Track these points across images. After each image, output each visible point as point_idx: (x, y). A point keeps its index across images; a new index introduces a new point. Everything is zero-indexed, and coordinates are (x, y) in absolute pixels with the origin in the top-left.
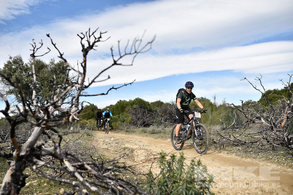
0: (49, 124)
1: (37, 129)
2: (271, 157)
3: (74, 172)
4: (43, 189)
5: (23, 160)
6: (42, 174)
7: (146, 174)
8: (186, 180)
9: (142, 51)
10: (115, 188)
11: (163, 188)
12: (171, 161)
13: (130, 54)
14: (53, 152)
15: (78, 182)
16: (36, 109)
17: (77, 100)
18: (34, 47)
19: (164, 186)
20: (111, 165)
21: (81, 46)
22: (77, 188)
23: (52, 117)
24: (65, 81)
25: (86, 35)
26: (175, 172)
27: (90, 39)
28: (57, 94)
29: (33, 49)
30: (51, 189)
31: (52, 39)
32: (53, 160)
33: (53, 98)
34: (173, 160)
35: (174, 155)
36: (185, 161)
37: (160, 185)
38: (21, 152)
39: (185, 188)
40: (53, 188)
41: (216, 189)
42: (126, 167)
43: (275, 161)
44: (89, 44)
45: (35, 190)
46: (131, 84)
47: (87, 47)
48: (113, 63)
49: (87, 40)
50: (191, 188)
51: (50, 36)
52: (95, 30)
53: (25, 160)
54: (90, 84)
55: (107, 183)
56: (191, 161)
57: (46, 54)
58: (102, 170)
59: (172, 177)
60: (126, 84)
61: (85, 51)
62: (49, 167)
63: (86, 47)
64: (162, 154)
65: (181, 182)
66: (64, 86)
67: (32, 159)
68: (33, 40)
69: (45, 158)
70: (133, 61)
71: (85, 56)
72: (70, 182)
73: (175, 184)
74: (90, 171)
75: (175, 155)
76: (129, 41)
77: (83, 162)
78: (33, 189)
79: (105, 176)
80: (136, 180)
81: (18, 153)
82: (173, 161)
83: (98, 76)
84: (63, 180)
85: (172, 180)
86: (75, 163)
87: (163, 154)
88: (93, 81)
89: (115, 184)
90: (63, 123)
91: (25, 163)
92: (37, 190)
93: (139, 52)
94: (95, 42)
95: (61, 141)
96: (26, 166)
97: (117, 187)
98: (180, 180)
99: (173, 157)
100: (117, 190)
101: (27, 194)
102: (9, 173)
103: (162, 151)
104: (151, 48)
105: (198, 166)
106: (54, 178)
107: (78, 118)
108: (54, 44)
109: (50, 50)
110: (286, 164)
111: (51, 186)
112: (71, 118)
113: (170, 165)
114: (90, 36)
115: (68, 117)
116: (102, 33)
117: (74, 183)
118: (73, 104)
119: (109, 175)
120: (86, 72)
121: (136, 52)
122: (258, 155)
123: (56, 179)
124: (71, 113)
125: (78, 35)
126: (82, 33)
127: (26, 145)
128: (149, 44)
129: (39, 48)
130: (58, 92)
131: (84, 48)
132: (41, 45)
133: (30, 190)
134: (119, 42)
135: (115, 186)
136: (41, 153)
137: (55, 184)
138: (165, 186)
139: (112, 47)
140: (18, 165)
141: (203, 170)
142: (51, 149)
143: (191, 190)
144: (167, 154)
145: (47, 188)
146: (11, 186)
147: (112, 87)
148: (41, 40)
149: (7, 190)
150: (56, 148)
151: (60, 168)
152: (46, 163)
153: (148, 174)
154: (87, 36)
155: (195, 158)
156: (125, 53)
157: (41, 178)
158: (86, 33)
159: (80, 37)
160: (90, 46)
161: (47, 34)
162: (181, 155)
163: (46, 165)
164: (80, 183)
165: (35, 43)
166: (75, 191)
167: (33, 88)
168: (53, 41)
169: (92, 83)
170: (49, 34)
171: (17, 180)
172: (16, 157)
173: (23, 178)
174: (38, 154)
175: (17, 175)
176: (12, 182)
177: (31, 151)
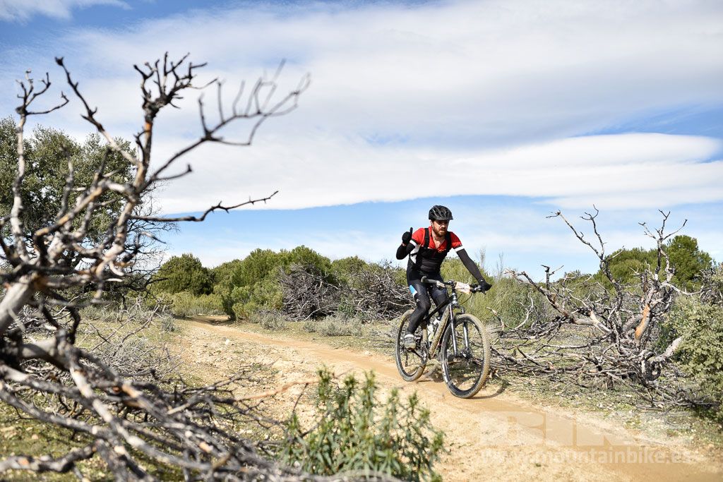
0: (47, 282)
1: (14, 292)
2: (601, 406)
3: (92, 399)
4: (26, 447)
7: (282, 422)
8: (374, 439)
9: (276, 111)
10: (193, 446)
11: (319, 456)
12: (345, 392)
13: (246, 116)
14: (52, 353)
15: (104, 429)
16: (17, 243)
17: (122, 228)
18: (25, 90)
19: (321, 452)
21: (142, 93)
22: (101, 442)
24: (96, 177)
25: (156, 69)
27: (165, 80)
29: (23, 95)
30: (48, 448)
31: (69, 71)
32: (57, 375)
33: (62, 216)
34: (350, 390)
35: (353, 379)
36: (376, 393)
37: (313, 448)
39: (371, 459)
40: (52, 446)
41: (463, 474)
42: (235, 401)
43: (610, 415)
44: (162, 93)
45: (5, 448)
46: (265, 200)
47: (157, 100)
48: (203, 135)
50: (384, 458)
51: (64, 62)
52: (181, 58)
55: (173, 433)
56: (391, 396)
57: (57, 110)
59: (345, 432)
60: (252, 200)
61: (152, 110)
62: (37, 389)
63: (153, 99)
64: (323, 374)
68: (28, 72)
69: (38, 369)
70: (252, 134)
71: (149, 120)
72: (86, 428)
73: (349, 448)
74: (135, 400)
75: (356, 378)
82: (350, 394)
83: (165, 167)
84: (69, 422)
85: (344, 439)
87: (327, 374)
88: (155, 178)
89: (194, 438)
90: (83, 282)
92: (11, 448)
93: (270, 114)
94: (176, 89)
95: (75, 326)
97: (198, 445)
98: (362, 439)
99: (351, 382)
100: (198, 450)
103: (324, 366)
104: (296, 106)
105: (411, 409)
106: (46, 415)
108: (74, 83)
109: (68, 101)
110: (634, 423)
112: (100, 268)
113: (343, 402)
114: (166, 74)
116: (194, 67)
117: (95, 430)
118: (113, 237)
120: (148, 160)
121: (259, 113)
122: (572, 399)
123: (52, 417)
124: (104, 258)
125: (136, 67)
126: (147, 64)
128: (294, 97)
129: (39, 94)
131: (149, 100)
132: (45, 86)
134: (220, 85)
135: (193, 442)
136: (20, 352)
137: (61, 438)
138: (325, 452)
139: (202, 95)
141: (420, 420)
142: (45, 342)
143: (385, 464)
144: (336, 375)
145: (37, 447)
147: (216, 205)
148: (47, 74)
150: (58, 342)
151: (64, 391)
152: (30, 378)
153: (285, 423)
154: (157, 72)
155: (402, 388)
156: (235, 112)
157: (27, 423)
158: (156, 65)
159: (142, 73)
160: (165, 97)
161: (56, 58)
162: (370, 378)
163: (31, 383)
164: (110, 431)
165: (31, 81)
166: (94, 449)
167: (14, 189)
168: (71, 76)
169: (150, 182)
170: (62, 59)
174: (14, 354)
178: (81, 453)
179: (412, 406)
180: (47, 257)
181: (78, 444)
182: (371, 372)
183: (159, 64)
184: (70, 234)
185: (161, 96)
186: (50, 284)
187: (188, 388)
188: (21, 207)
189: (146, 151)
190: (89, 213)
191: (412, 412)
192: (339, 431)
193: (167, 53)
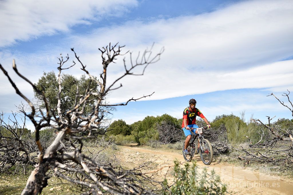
0: (71, 130)
1: (60, 135)
3: (89, 173)
4: (65, 194)
5: (46, 162)
9: (152, 62)
10: (127, 191)
12: (185, 170)
13: (141, 64)
14: (74, 157)
16: (60, 117)
17: (97, 109)
18: (60, 61)
21: (102, 59)
22: (93, 189)
24: (87, 91)
27: (110, 53)
29: (60, 63)
31: (76, 53)
32: (75, 166)
33: (75, 106)
34: (187, 169)
35: (188, 164)
36: (198, 169)
37: (173, 192)
38: (45, 155)
42: (142, 174)
44: (109, 58)
46: (150, 96)
47: (107, 61)
48: (125, 72)
49: (107, 53)
51: (74, 50)
52: (116, 44)
53: (48, 163)
54: (105, 93)
56: (203, 170)
57: (72, 67)
59: (186, 185)
60: (145, 96)
61: (106, 64)
62: (69, 170)
63: (106, 60)
64: (176, 162)
67: (54, 162)
68: (61, 54)
70: (144, 71)
71: (105, 68)
72: (87, 185)
74: (105, 173)
76: (139, 52)
81: (42, 155)
83: (112, 85)
84: (81, 183)
88: (108, 90)
90: (84, 130)
91: (47, 165)
93: (150, 63)
94: (114, 56)
95: (81, 147)
96: (48, 168)
99: (187, 166)
100: (129, 192)
102: (33, 173)
103: (176, 159)
104: (159, 59)
105: (212, 176)
106: (73, 180)
108: (78, 57)
109: (75, 63)
111: (73, 192)
112: (90, 124)
113: (184, 174)
114: (110, 51)
116: (121, 47)
117: (90, 185)
120: (105, 83)
121: (146, 63)
122: (283, 172)
123: (75, 181)
124: (91, 121)
125: (99, 49)
126: (103, 48)
127: (50, 148)
128: (159, 56)
129: (65, 62)
131: (104, 61)
132: (67, 59)
134: (131, 53)
135: (127, 189)
136: (62, 157)
138: (178, 193)
139: (125, 58)
140: (41, 167)
141: (216, 180)
142: (72, 154)
144: (181, 163)
145: (69, 193)
146: (34, 185)
147: (131, 99)
148: (68, 54)
149: (30, 189)
150: (76, 153)
151: (78, 171)
152: (66, 166)
154: (107, 50)
156: (137, 63)
157: (65, 185)
158: (107, 48)
159: (101, 51)
161: (71, 49)
162: (194, 163)
163: (67, 168)
164: (96, 185)
165: (62, 57)
166: (91, 192)
167: (58, 97)
170: (73, 48)
171: (40, 180)
172: (40, 160)
173: (45, 179)
174: (60, 158)
175: (41, 175)
176: (36, 181)
177: (53, 155)
178: (86, 194)
180: (71, 121)
183: (107, 47)
184: (78, 112)
185: (109, 59)
186: (72, 131)
187: (124, 170)
188: (61, 104)
189: (104, 80)
190: (85, 104)
192: (183, 185)
193: (110, 43)
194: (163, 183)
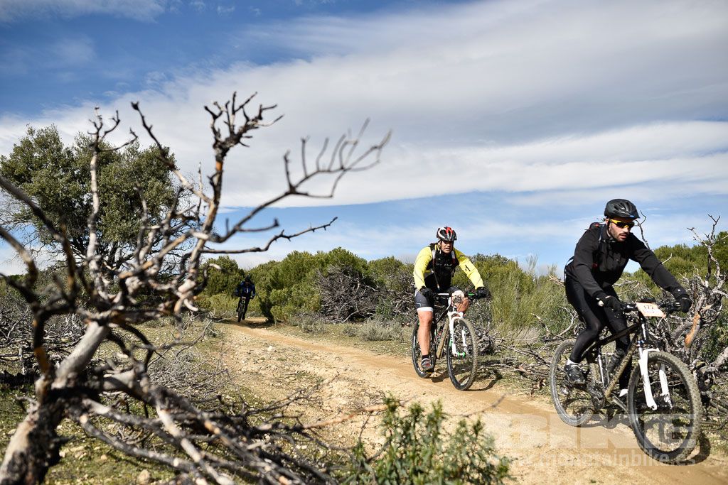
0: (126, 317)
1: (93, 330)
3: (180, 439)
4: (98, 468)
5: (59, 400)
6: (102, 437)
7: (349, 449)
8: (443, 469)
9: (355, 167)
10: (274, 482)
11: (387, 483)
12: (410, 420)
13: (329, 171)
14: (130, 386)
15: (186, 462)
16: (95, 279)
17: (195, 263)
18: (97, 127)
19: (390, 479)
20: (267, 423)
21: (212, 135)
22: (185, 476)
23: (134, 301)
24: (169, 215)
25: (225, 109)
26: (418, 447)
27: (234, 119)
28: (147, 245)
30: (118, 469)
31: (143, 115)
32: (126, 399)
34: (415, 418)
35: (419, 406)
36: (444, 423)
37: (381, 476)
38: (56, 380)
40: (122, 466)
42: (304, 429)
44: (232, 132)
45: (77, 469)
46: (324, 227)
47: (227, 139)
48: (287, 189)
49: (227, 121)
51: (140, 107)
52: (249, 97)
53: (63, 401)
54: (229, 235)
55: (255, 469)
56: (458, 426)
58: (245, 435)
59: (411, 461)
60: (313, 228)
61: (222, 149)
62: (120, 421)
63: (222, 139)
65: (432, 472)
66: (166, 228)
67: (81, 400)
68: (96, 109)
70: (334, 187)
71: (220, 159)
72: (168, 461)
73: (417, 475)
75: (422, 406)
76: (327, 141)
77: (202, 416)
78: (74, 467)
79: (251, 451)
80: (324, 457)
81: (47, 383)
82: (416, 421)
83: (249, 218)
84: (151, 454)
85: (412, 466)
86: (182, 413)
87: (393, 402)
88: (238, 228)
89: (274, 472)
91: (61, 408)
92: (83, 469)
93: (349, 169)
94: (246, 128)
96: (63, 414)
97: (278, 480)
98: (430, 467)
99: (417, 412)
101: (60, 479)
102: (23, 429)
103: (391, 394)
104: (378, 162)
105: (474, 436)
106: (129, 448)
107: (194, 306)
108: (149, 126)
109: (137, 137)
111: (116, 462)
112: (177, 307)
113: (408, 429)
114: (234, 112)
115: (171, 302)
116: (265, 109)
117: (176, 462)
118: (186, 272)
119: (260, 447)
120: (219, 197)
121: (342, 168)
123: (135, 450)
124: (179, 294)
125: (206, 108)
126: (216, 104)
127: (67, 364)
128: (376, 152)
129: (110, 131)
130: (150, 240)
131: (219, 139)
132: (115, 123)
133: (68, 470)
134: (304, 142)
136: (101, 385)
137: (129, 458)
138: (393, 479)
139: (288, 153)
140: (44, 413)
142: (127, 377)
144: (401, 401)
146: (26, 462)
147: (278, 234)
148: (117, 112)
149: (16, 472)
150: (138, 377)
152: (112, 411)
154: (227, 112)
155: (468, 417)
156: (318, 168)
159: (212, 113)
160: (235, 137)
161: (132, 103)
162: (437, 408)
163: (113, 415)
164: (191, 463)
165: (100, 118)
167: (89, 226)
168: (146, 119)
169: (234, 232)
170: (138, 103)
171: (41, 448)
172: (41, 393)
173: (56, 443)
174: (96, 388)
175: (44, 436)
176: (30, 451)
177: (77, 380)
179: (476, 432)
180: (128, 297)
181: (146, 465)
182: (439, 402)
183: (227, 104)
185: (231, 135)
186: (127, 319)
188: (97, 243)
189: (217, 189)
191: (476, 439)
193: (235, 93)
194: (354, 450)
